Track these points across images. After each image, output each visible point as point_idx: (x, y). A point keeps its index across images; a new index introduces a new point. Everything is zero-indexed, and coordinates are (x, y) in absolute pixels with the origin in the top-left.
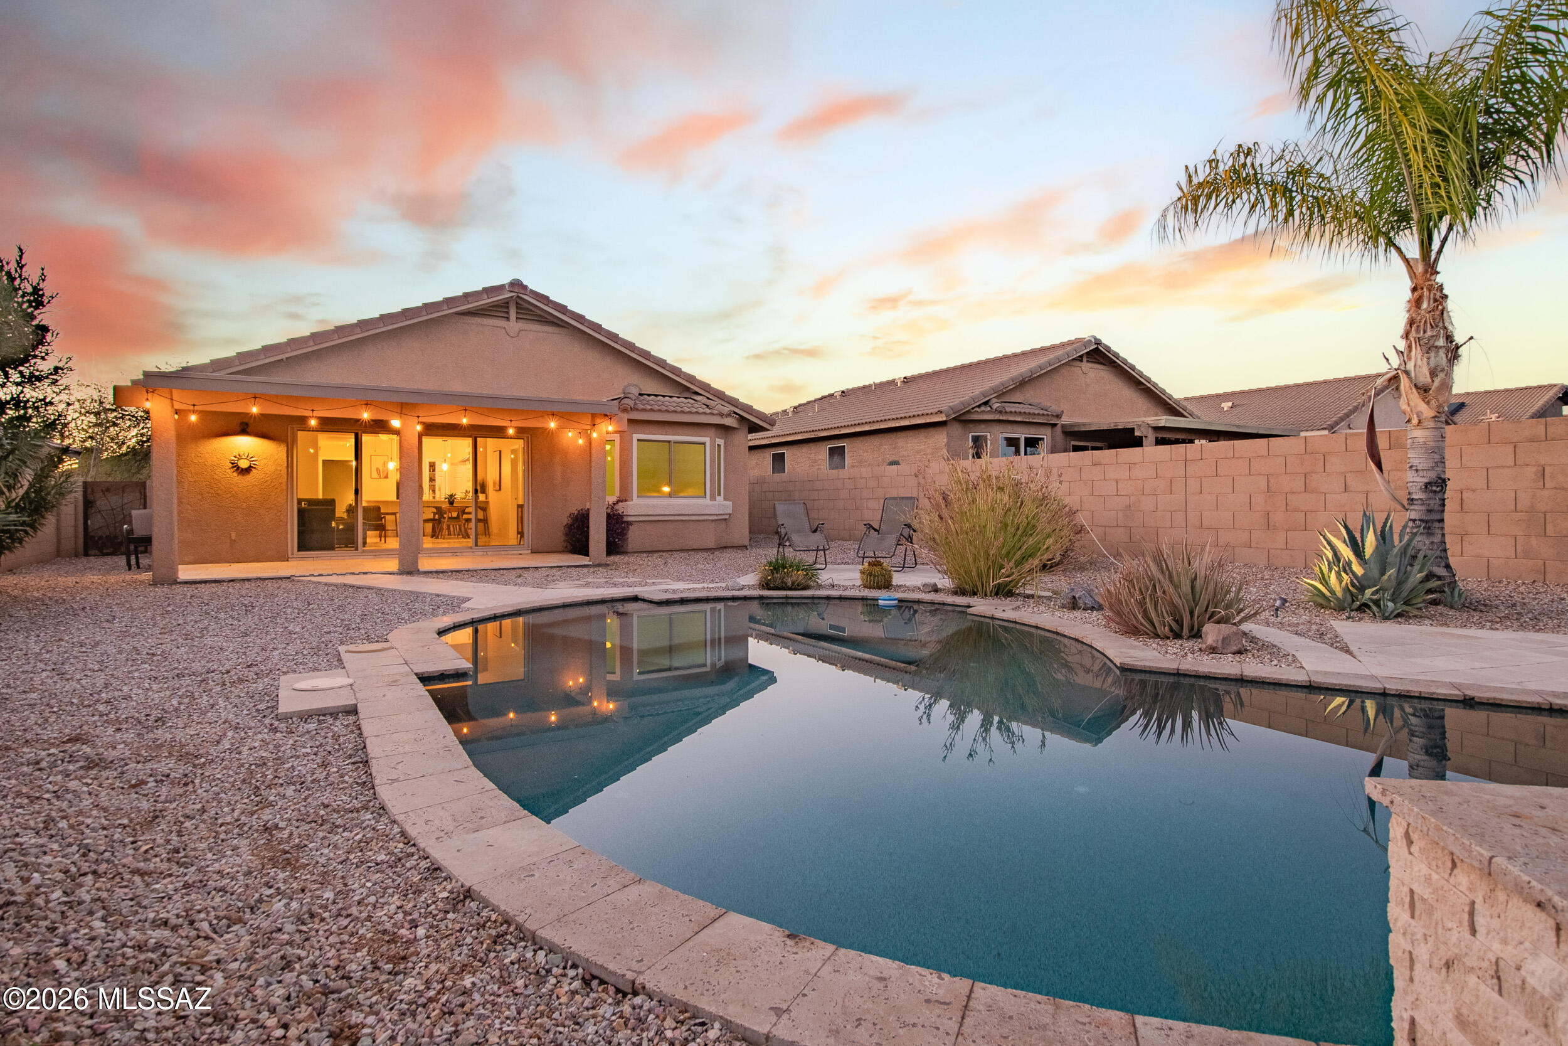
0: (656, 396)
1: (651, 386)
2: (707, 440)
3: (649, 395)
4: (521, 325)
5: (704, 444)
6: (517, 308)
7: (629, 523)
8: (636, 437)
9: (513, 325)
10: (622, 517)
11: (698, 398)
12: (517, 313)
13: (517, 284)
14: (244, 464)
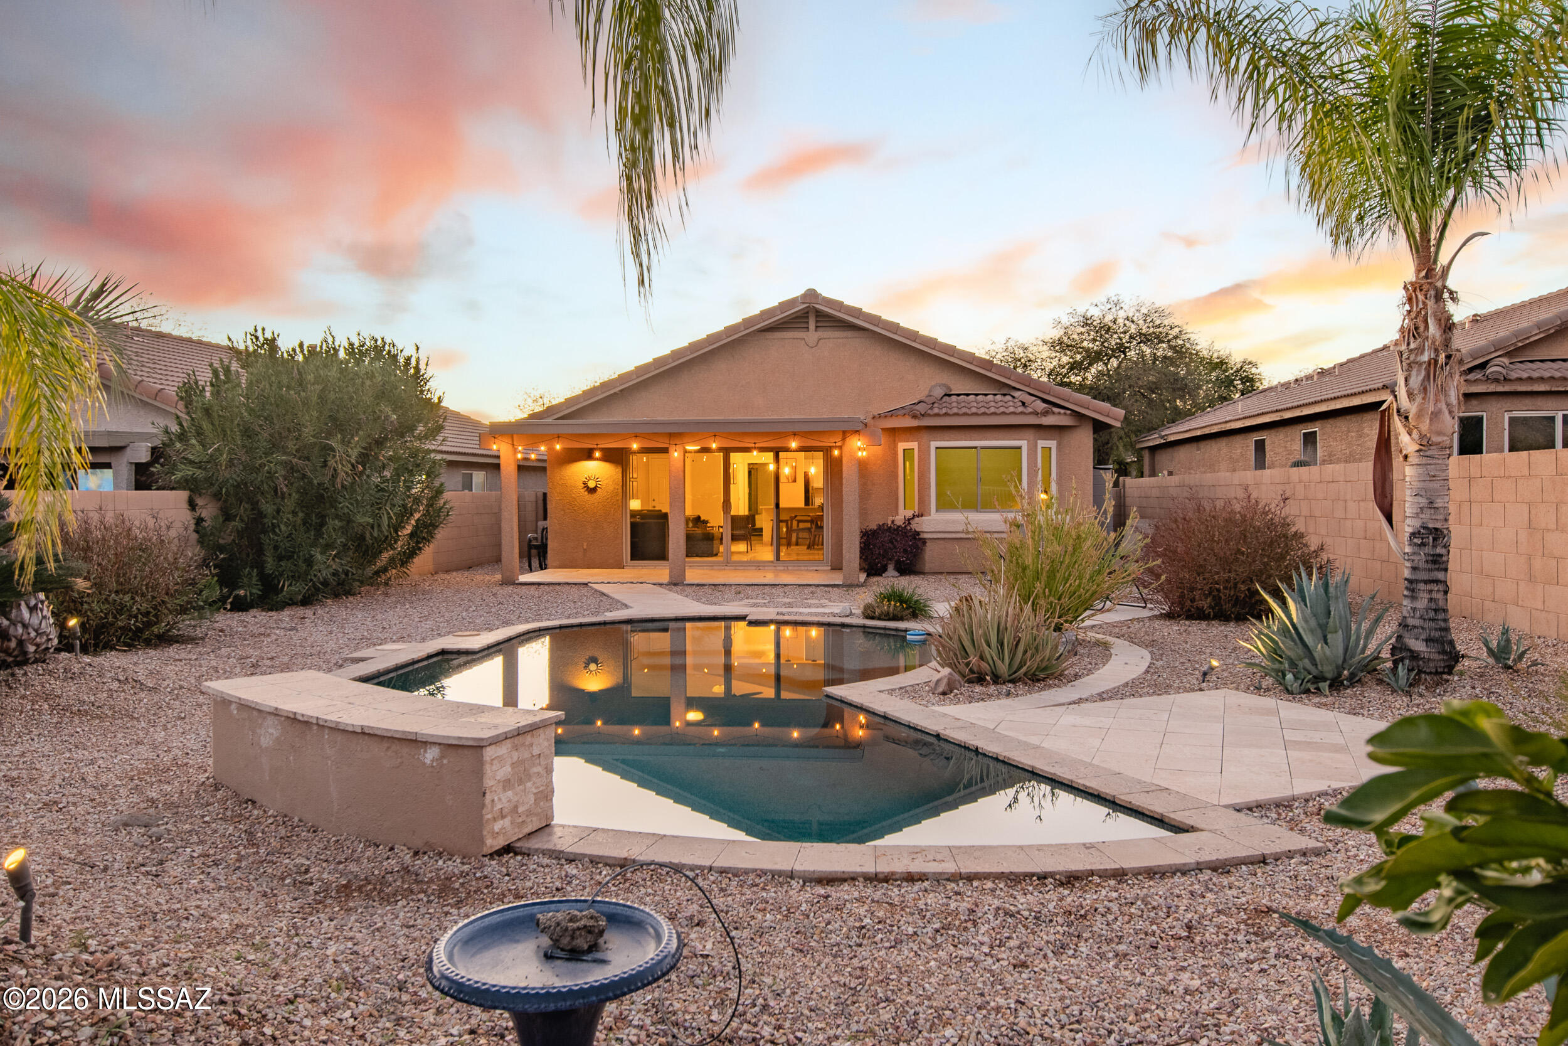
0: (968, 395)
1: (960, 385)
2: (1023, 444)
3: (958, 395)
4: (822, 333)
5: (1020, 448)
6: (817, 316)
7: (924, 541)
8: (934, 444)
9: (812, 335)
10: (918, 533)
11: (1017, 394)
12: (817, 321)
13: (811, 294)
14: (592, 484)
